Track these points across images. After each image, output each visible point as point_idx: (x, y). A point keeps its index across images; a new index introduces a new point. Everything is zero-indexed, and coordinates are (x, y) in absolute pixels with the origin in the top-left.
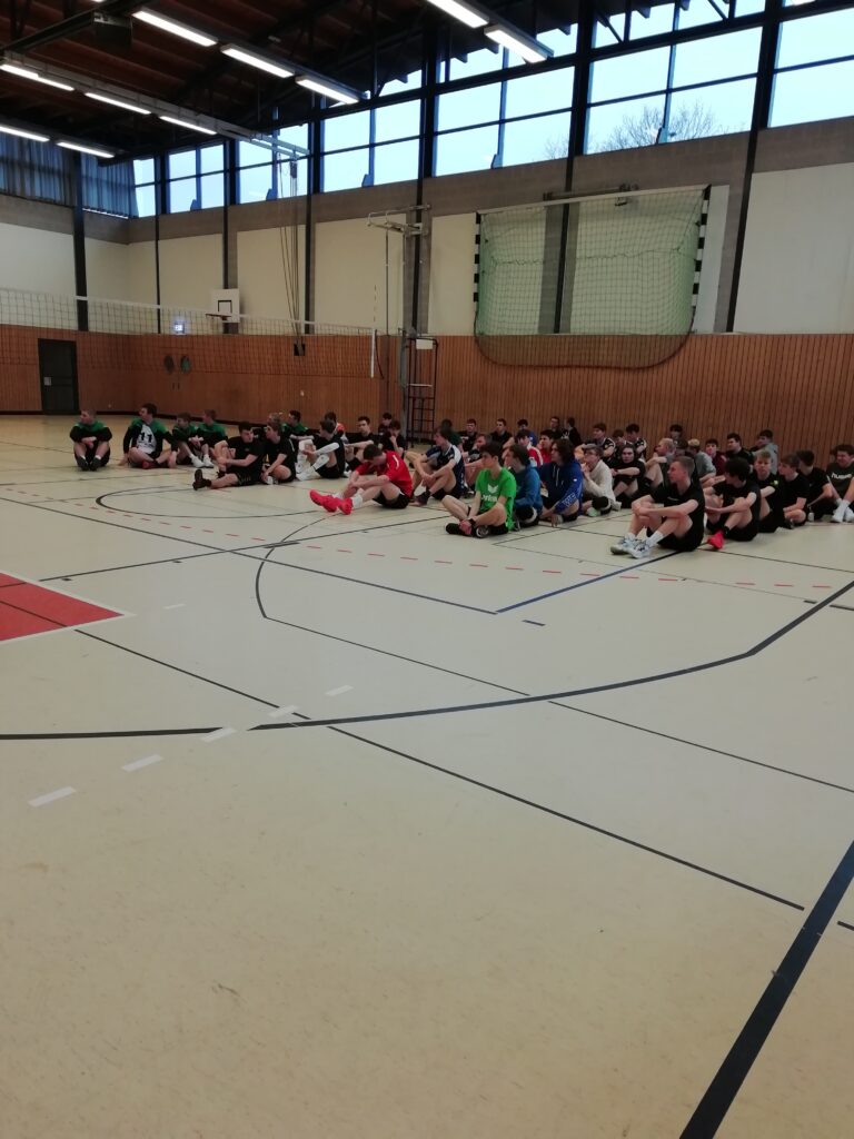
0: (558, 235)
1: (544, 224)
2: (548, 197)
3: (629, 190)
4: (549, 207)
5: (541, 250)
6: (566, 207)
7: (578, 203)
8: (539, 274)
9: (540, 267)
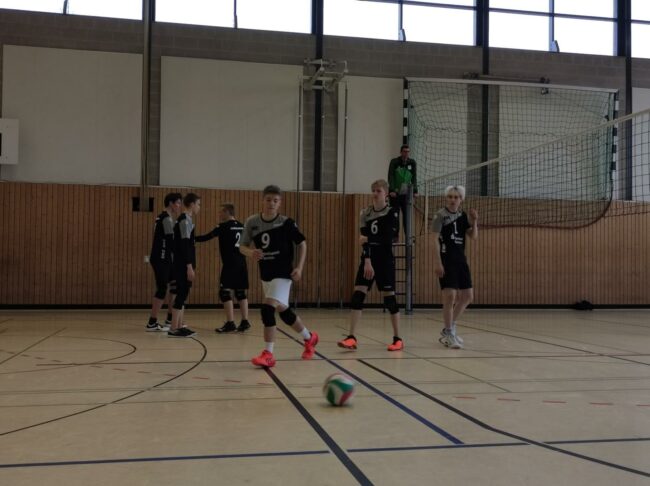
0: (479, 110)
1: (466, 98)
2: (476, 77)
3: (548, 83)
4: (470, 85)
5: (465, 121)
6: (485, 87)
7: (498, 86)
8: (465, 142)
9: (465, 136)
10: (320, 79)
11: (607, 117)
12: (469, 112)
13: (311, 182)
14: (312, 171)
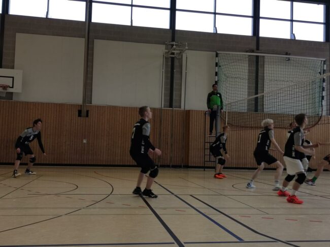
0: (254, 69)
1: (247, 62)
2: (253, 51)
3: (289, 55)
4: (249, 56)
5: (247, 74)
6: (257, 57)
7: (264, 56)
8: (247, 84)
9: (247, 81)
10: (173, 51)
11: (320, 73)
12: (249, 70)
13: (168, 104)
14: (169, 98)
